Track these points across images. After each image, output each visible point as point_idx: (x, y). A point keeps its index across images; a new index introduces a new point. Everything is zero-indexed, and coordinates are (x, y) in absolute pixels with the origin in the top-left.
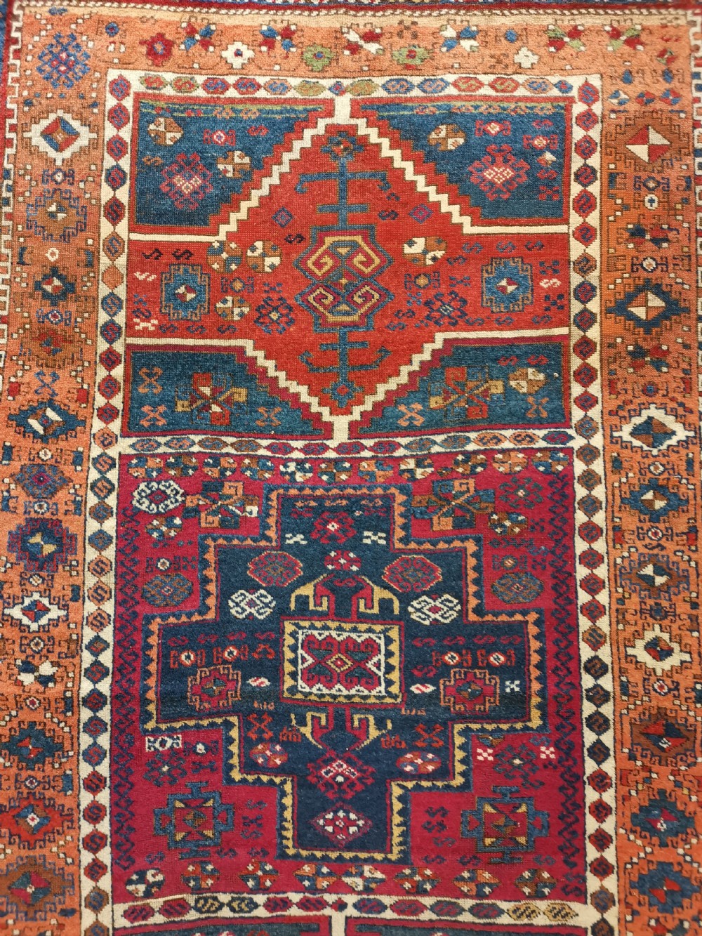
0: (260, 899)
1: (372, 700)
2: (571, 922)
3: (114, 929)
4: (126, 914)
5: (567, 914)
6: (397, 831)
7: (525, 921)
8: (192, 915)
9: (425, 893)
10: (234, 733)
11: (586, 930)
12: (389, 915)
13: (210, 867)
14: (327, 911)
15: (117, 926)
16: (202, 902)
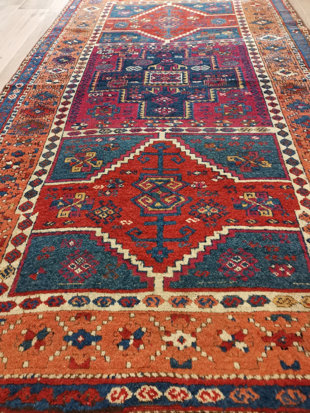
0: (129, 129)
1: (178, 85)
2: (267, 132)
3: (62, 138)
4: (68, 134)
5: (265, 130)
6: (187, 112)
7: (247, 132)
8: (98, 134)
9: (201, 126)
10: (124, 93)
11: (275, 134)
12: (184, 132)
13: (108, 122)
14: (157, 132)
15: (63, 137)
16: (102, 131)
